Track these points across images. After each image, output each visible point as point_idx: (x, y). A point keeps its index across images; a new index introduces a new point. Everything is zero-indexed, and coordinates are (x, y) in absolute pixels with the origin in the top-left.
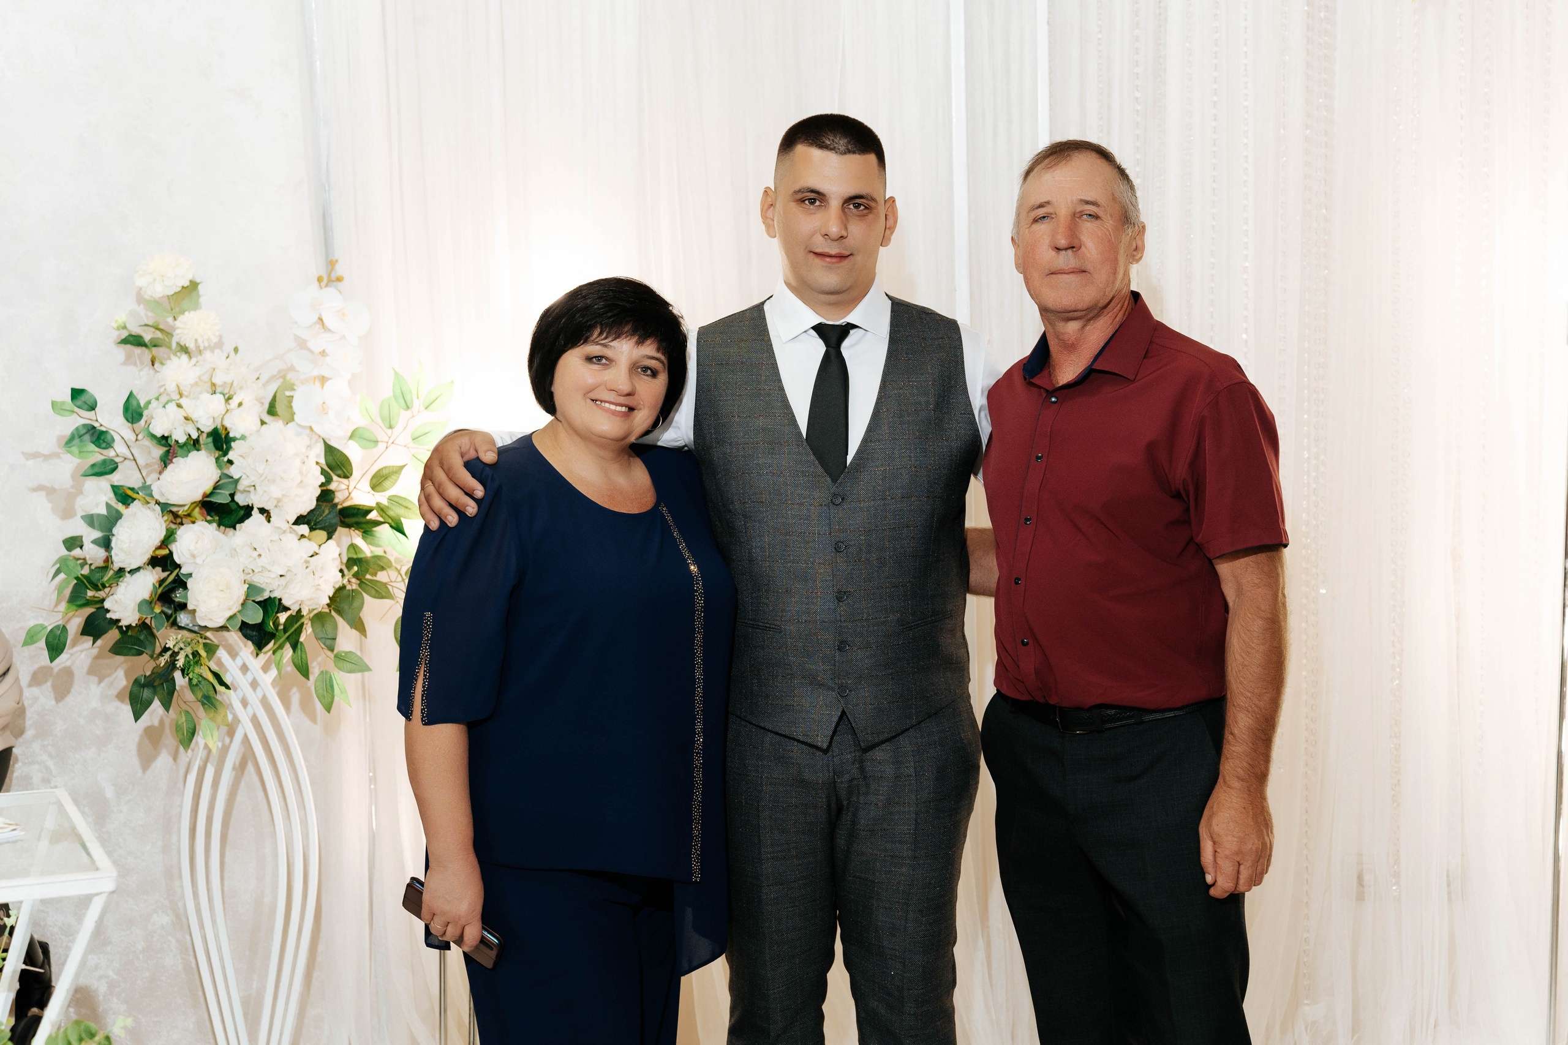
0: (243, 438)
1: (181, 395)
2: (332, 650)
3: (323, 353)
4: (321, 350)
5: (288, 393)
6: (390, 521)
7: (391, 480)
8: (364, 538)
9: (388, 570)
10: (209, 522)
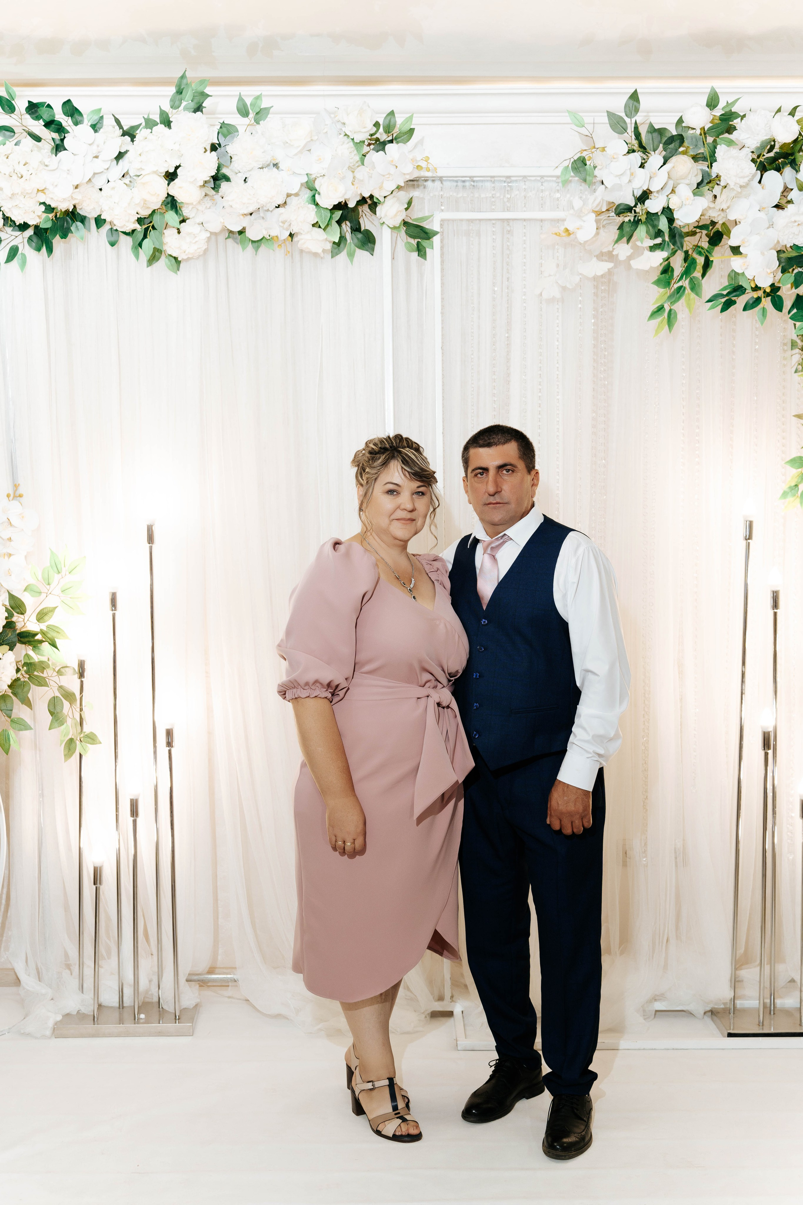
2: (10, 717)
3: (10, 539)
4: (8, 537)
6: (49, 640)
7: (49, 616)
8: (33, 650)
9: (47, 669)
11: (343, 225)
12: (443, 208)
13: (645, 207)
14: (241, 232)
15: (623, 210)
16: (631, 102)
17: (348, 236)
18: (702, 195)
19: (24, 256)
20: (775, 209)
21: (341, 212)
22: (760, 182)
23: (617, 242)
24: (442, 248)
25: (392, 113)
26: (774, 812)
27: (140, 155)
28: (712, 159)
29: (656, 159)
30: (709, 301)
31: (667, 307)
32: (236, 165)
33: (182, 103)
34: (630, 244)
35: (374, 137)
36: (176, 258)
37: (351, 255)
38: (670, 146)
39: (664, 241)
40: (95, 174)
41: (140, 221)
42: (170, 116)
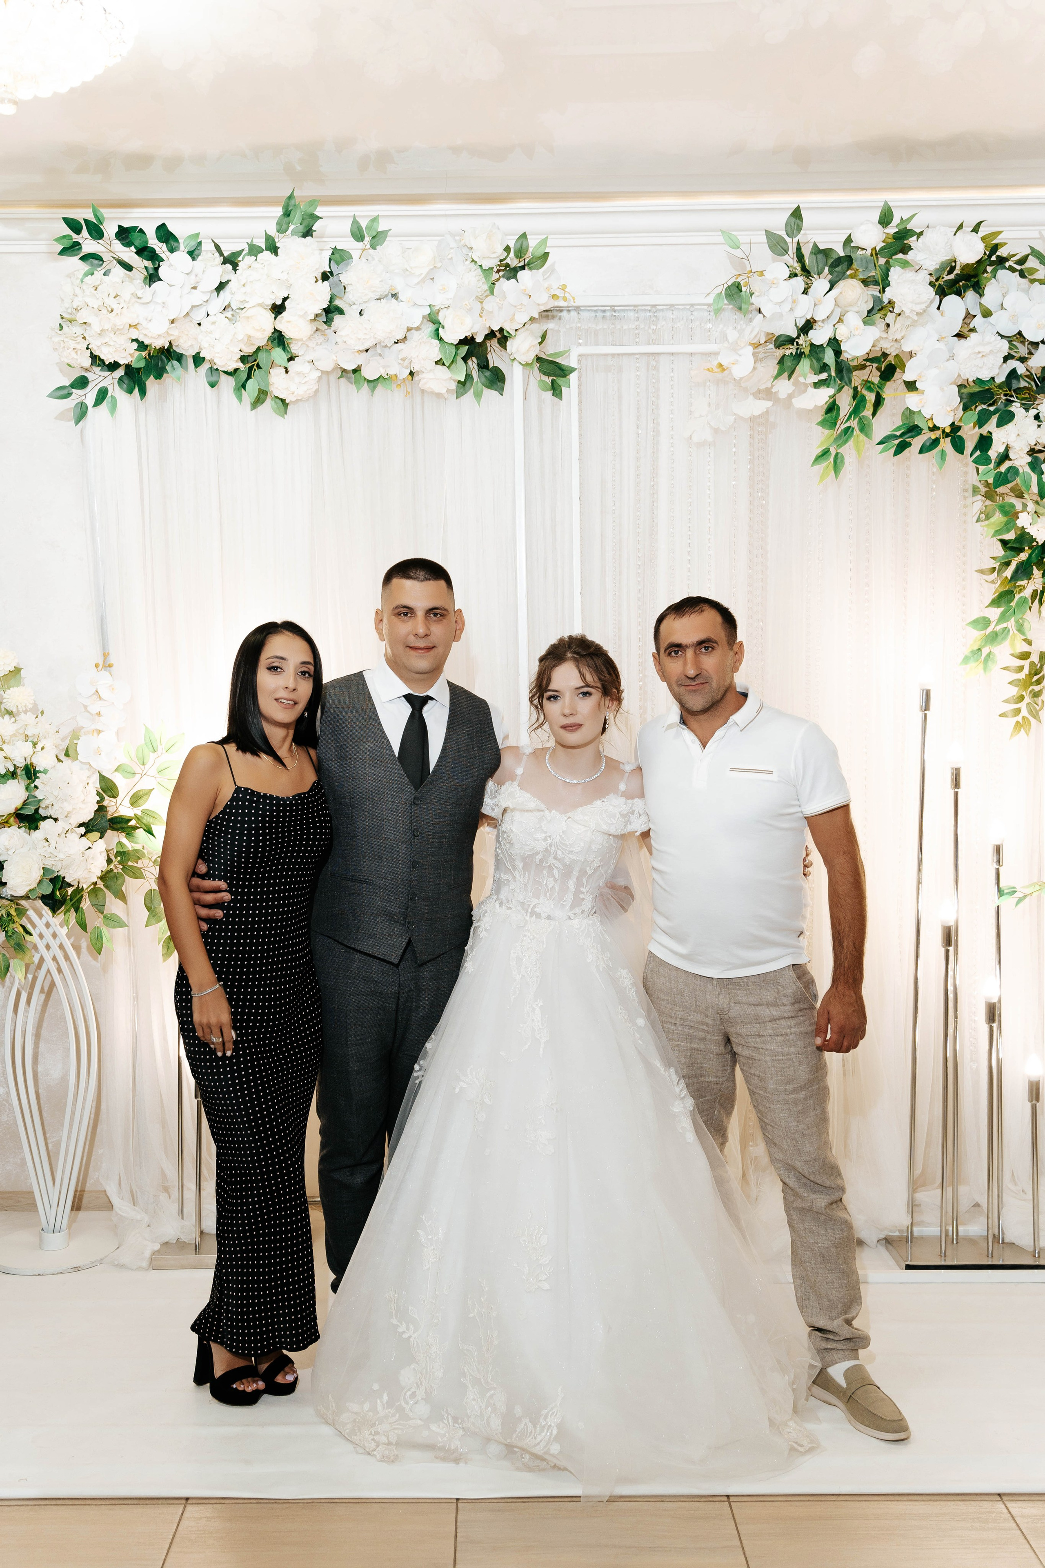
0: (45, 772)
1: (4, 743)
2: (102, 913)
3: (99, 714)
4: (97, 712)
5: (75, 742)
6: (144, 826)
7: (144, 799)
8: (127, 837)
9: (143, 859)
10: (19, 828)
11: (470, 362)
12: (580, 341)
13: (809, 338)
14: (355, 371)
15: (783, 341)
16: (793, 220)
17: (475, 374)
18: (872, 324)
19: (113, 398)
20: (956, 338)
21: (467, 347)
22: (938, 308)
23: (776, 377)
24: (580, 386)
25: (524, 236)
26: (956, 1017)
27: (244, 285)
28: (884, 283)
29: (821, 284)
30: (880, 443)
31: (833, 451)
32: (350, 295)
33: (289, 226)
34: (792, 380)
35: (504, 262)
36: (283, 401)
37: (478, 396)
38: (837, 269)
39: (830, 376)
40: (193, 307)
41: (243, 359)
42: (276, 240)
